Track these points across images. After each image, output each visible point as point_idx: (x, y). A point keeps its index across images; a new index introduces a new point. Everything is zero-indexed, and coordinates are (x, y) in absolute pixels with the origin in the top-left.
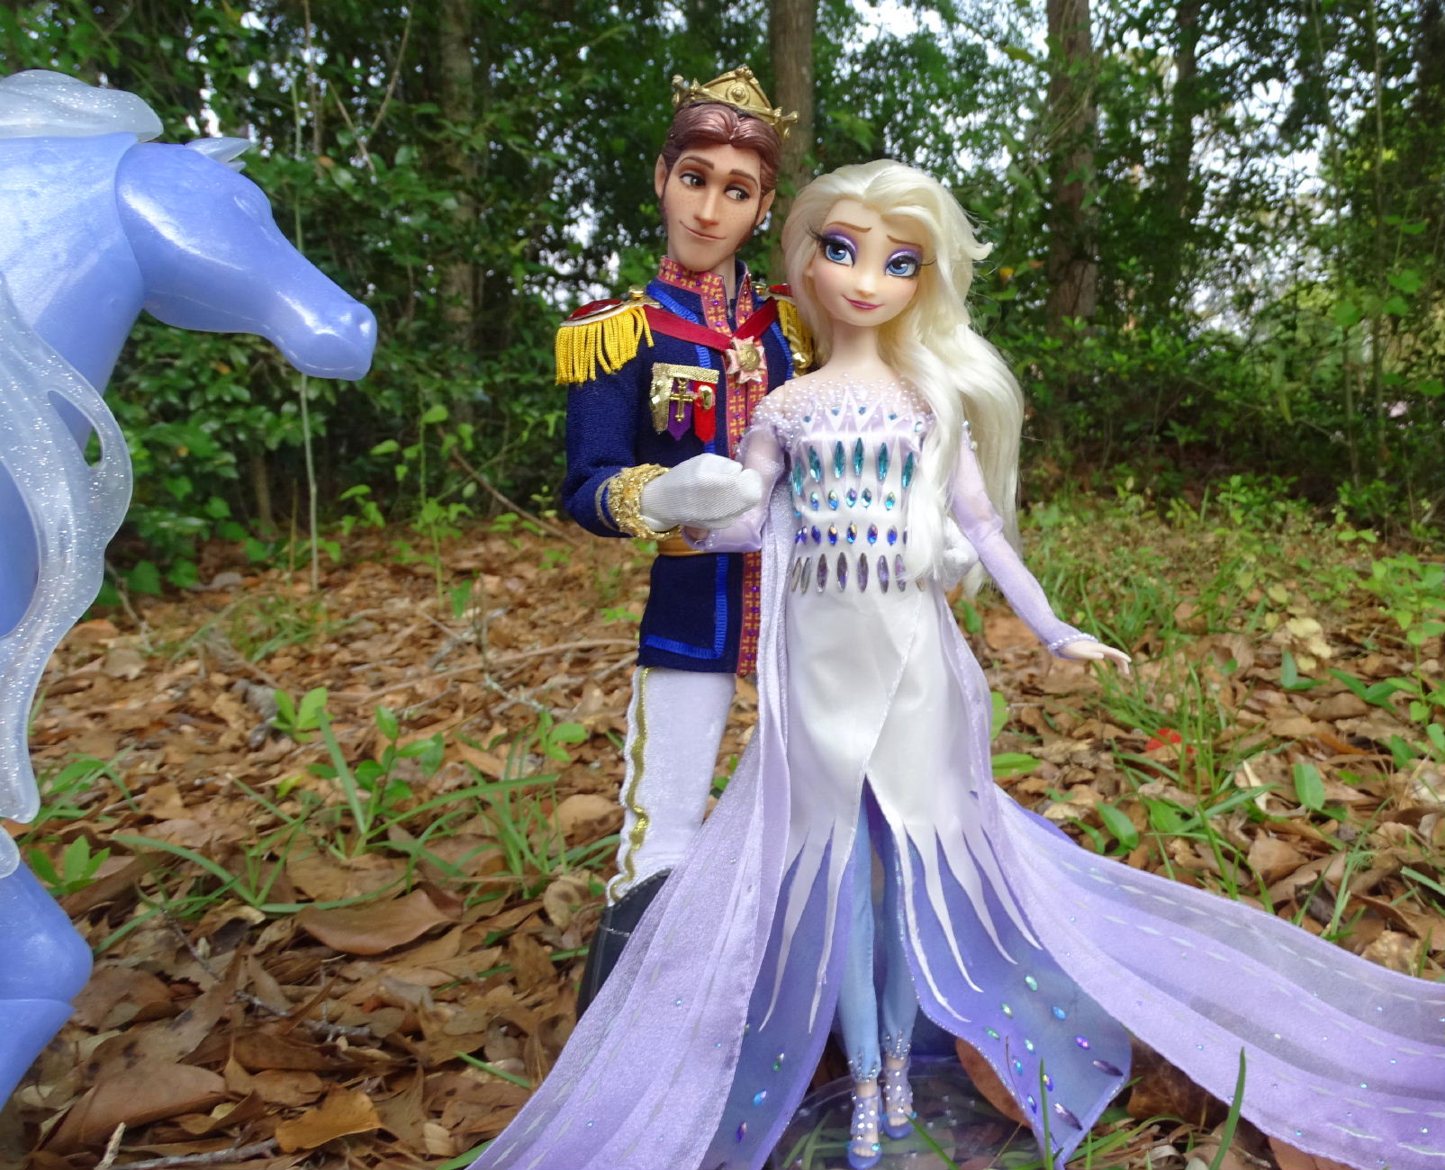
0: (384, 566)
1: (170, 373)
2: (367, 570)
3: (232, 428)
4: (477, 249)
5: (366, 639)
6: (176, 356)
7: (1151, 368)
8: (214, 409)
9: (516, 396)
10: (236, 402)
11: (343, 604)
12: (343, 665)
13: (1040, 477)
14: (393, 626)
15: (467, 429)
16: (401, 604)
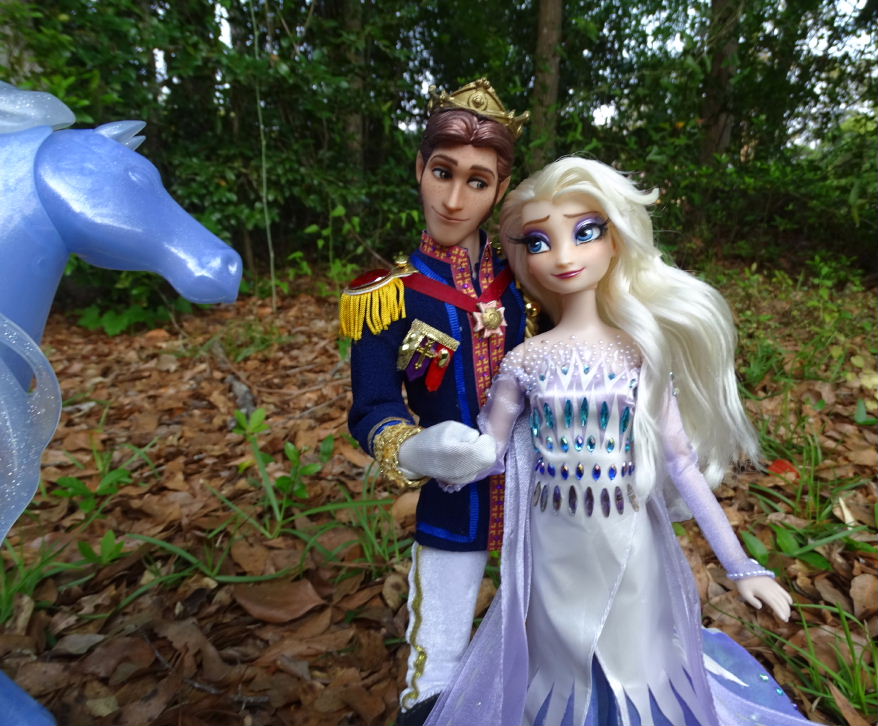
0: (312, 296)
1: (194, 185)
2: (304, 298)
3: (228, 218)
4: (363, 106)
5: (299, 348)
6: (196, 174)
7: (768, 186)
8: (218, 206)
9: (384, 200)
10: (230, 202)
11: (288, 322)
12: (286, 368)
13: (691, 248)
14: (315, 339)
15: (356, 220)
16: (320, 324)
